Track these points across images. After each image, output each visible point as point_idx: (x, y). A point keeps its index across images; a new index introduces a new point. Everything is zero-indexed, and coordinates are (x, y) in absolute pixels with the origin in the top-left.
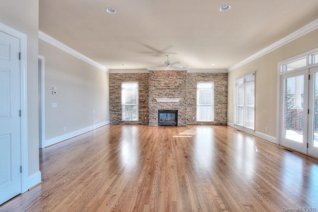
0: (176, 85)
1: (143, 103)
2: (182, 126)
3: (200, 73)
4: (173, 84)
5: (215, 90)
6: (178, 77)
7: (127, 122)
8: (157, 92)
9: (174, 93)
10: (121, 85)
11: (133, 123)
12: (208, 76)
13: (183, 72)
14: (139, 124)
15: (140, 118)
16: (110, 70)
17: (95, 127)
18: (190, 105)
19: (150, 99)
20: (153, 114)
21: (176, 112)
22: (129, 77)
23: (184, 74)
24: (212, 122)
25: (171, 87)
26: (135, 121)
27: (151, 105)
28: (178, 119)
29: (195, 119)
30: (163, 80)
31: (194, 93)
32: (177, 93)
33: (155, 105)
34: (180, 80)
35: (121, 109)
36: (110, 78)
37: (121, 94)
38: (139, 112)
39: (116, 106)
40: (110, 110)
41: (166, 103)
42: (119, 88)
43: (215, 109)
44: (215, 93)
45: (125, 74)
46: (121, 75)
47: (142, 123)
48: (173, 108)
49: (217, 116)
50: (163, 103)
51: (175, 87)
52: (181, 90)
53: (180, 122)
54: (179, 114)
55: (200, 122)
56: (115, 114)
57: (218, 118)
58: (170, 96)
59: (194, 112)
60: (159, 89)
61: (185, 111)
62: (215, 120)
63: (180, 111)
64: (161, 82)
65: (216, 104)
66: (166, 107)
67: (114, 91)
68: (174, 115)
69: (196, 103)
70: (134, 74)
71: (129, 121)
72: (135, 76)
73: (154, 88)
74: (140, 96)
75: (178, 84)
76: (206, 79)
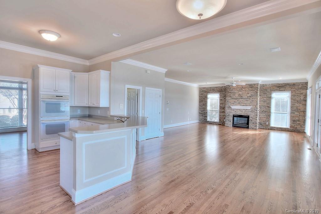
0: (248, 95)
1: (223, 108)
2: (253, 129)
3: (275, 84)
4: (245, 95)
5: (292, 99)
6: (250, 89)
7: (211, 122)
8: (232, 101)
9: (246, 102)
10: (207, 95)
11: (215, 123)
12: (284, 86)
13: (255, 84)
14: (219, 124)
15: (220, 120)
16: (200, 85)
17: (188, 123)
18: (264, 112)
19: (227, 106)
20: (228, 117)
21: (248, 117)
22: (213, 90)
23: (256, 86)
24: (288, 128)
25: (244, 97)
26: (216, 122)
27: (227, 110)
28: (249, 123)
29: (269, 124)
30: (237, 92)
31: (268, 101)
32: (249, 102)
33: (231, 110)
34: (252, 92)
35: (207, 113)
36: (200, 91)
37: (207, 102)
38: (220, 115)
39: (203, 111)
40: (199, 113)
41: (239, 110)
42: (206, 98)
43: (291, 116)
44: (291, 101)
45: (210, 87)
46: (207, 89)
47: (222, 124)
48: (245, 114)
49: (294, 123)
50: (237, 109)
51: (248, 97)
52: (252, 100)
53: (250, 125)
54: (250, 119)
55: (275, 127)
56: (202, 116)
57: (295, 125)
58: (242, 104)
59: (269, 118)
60: (234, 99)
61: (256, 116)
62: (291, 127)
63: (251, 116)
64: (236, 93)
65: (292, 112)
66: (239, 113)
67: (202, 100)
68: (246, 119)
69: (270, 110)
70: (217, 87)
71: (212, 122)
72: (217, 89)
73: (230, 98)
74: (220, 104)
75: (250, 95)
76: (282, 89)
